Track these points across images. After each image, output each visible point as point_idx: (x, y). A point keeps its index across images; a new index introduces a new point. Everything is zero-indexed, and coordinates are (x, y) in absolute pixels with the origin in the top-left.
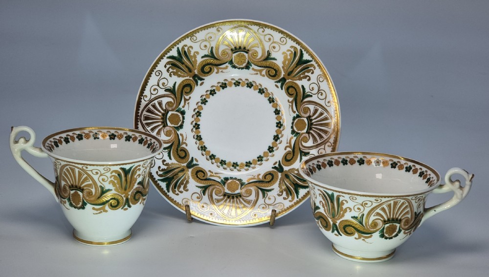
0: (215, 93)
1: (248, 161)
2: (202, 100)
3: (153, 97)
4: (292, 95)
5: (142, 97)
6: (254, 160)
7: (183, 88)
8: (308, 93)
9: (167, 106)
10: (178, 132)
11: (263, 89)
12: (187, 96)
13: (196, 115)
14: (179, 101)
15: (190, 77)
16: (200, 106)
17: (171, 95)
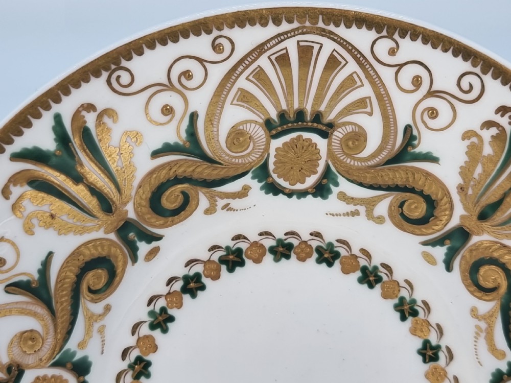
0: (203, 288)
2: (152, 313)
4: (494, 289)
7: (80, 277)
9: (16, 350)
11: (376, 268)
12: (96, 303)
13: (130, 373)
14: (67, 324)
15: (106, 232)
16: (147, 337)
17: (34, 304)
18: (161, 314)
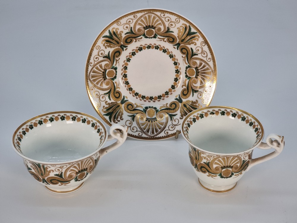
0: (135, 54)
1: (159, 95)
2: (127, 59)
3: (96, 62)
4: (185, 53)
5: (89, 64)
6: (163, 94)
7: (114, 54)
8: (195, 53)
9: (105, 67)
10: (113, 81)
11: (165, 49)
12: (117, 58)
13: (124, 69)
14: (113, 62)
15: (118, 47)
16: (126, 63)
17: (107, 59)
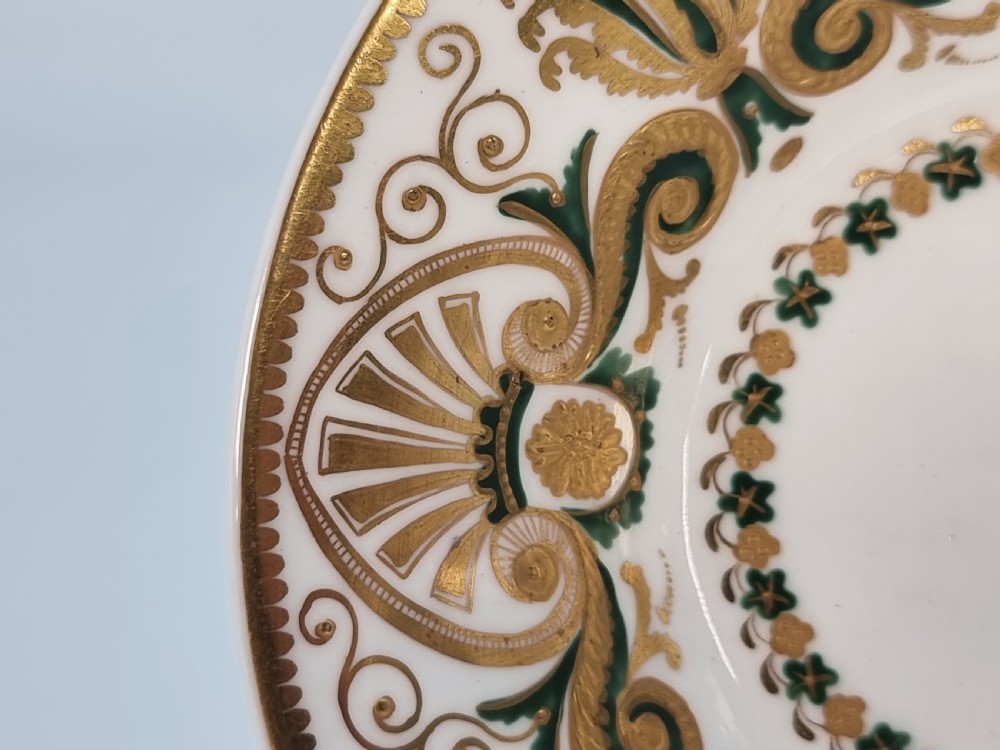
0: (890, 232)
2: (782, 284)
3: (401, 259)
5: (309, 266)
7: (645, 191)
9: (517, 340)
10: (603, 555)
12: (672, 253)
13: (738, 410)
14: (615, 295)
15: (702, 96)
16: (772, 335)
17: (554, 244)
18: (801, 286)
